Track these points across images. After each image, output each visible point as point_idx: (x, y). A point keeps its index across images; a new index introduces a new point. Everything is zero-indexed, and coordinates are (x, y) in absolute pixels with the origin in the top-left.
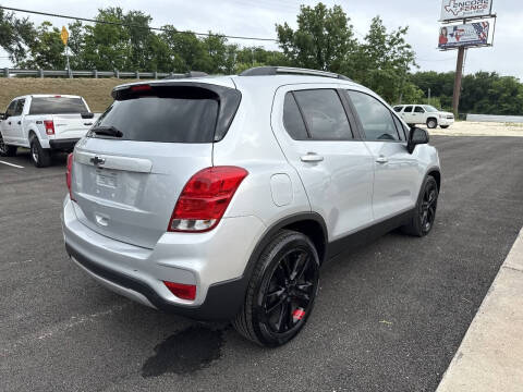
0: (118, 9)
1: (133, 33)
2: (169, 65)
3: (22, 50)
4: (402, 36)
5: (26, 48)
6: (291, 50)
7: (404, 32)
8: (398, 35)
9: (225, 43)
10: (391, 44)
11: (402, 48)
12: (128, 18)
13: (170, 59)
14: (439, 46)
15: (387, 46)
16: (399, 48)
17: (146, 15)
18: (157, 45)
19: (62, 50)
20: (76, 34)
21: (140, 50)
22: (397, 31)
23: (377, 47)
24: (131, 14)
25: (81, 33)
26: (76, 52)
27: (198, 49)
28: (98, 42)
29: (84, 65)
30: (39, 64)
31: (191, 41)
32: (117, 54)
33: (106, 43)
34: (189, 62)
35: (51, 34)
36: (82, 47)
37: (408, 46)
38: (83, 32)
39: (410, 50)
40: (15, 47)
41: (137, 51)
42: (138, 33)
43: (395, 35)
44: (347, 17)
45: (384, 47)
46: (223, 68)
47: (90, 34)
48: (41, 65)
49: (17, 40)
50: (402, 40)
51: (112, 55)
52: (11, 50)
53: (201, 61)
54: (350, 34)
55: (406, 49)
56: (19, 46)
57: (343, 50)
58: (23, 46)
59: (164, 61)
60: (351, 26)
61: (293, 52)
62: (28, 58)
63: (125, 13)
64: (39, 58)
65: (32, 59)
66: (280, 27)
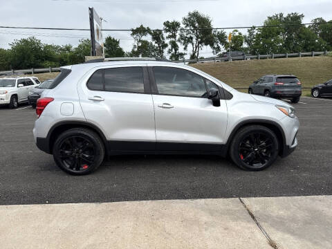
0: (281, 14)
2: (312, 47)
3: (219, 47)
5: (221, 46)
12: (286, 19)
13: (315, 42)
17: (300, 14)
18: (304, 34)
19: (241, 44)
20: (251, 34)
21: (292, 39)
24: (289, 16)
25: (255, 33)
26: (250, 45)
28: (263, 37)
29: (253, 52)
33: (267, 37)
35: (237, 37)
36: (254, 41)
38: (256, 32)
40: (216, 46)
41: (289, 39)
47: (259, 33)
49: (217, 42)
51: (271, 44)
52: (214, 48)
58: (219, 45)
59: (310, 44)
63: (285, 16)
65: (225, 51)
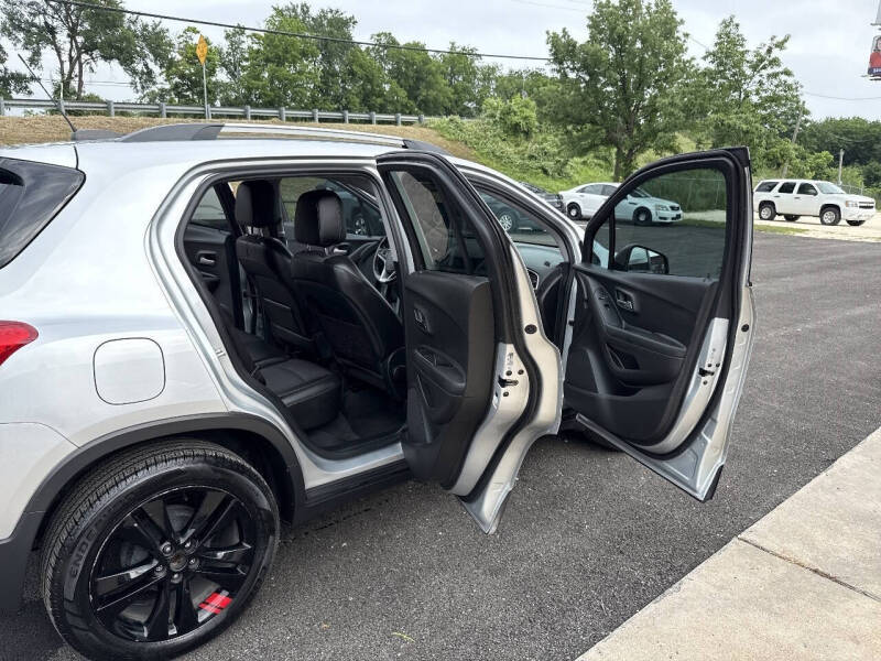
0: (304, 6)
1: (324, 45)
2: (379, 100)
3: (150, 72)
4: (776, 53)
5: (156, 69)
6: (572, 75)
7: (780, 45)
8: (769, 51)
9: (478, 63)
10: (755, 68)
11: (775, 75)
12: (318, 22)
13: (382, 90)
14: (870, 71)
15: (748, 72)
16: (769, 76)
17: (347, 15)
18: (361, 66)
19: (212, 72)
20: (235, 46)
21: (335, 74)
22: (769, 43)
23: (728, 74)
24: (323, 15)
25: (244, 46)
26: (233, 75)
27: (430, 73)
28: (268, 60)
29: (245, 96)
30: (176, 95)
31: (418, 58)
32: (295, 80)
33: (280, 61)
34: (412, 95)
36: (244, 69)
37: (787, 73)
38: (247, 43)
39: (790, 80)
40: (139, 67)
41: (329, 75)
42: (333, 46)
43: (763, 52)
44: (678, 17)
45: (743, 74)
46: (471, 105)
47: (256, 47)
48: (179, 95)
49: (144, 57)
50: (775, 62)
51: (289, 83)
52: (134, 72)
53: (433, 93)
54: (680, 50)
55: (783, 77)
56: (146, 65)
57: (668, 78)
58: (152, 65)
59: (372, 92)
60: (687, 35)
61: (578, 80)
62: (159, 86)
63: (314, 12)
64: (176, 86)
65: (167, 86)
66: (555, 36)
